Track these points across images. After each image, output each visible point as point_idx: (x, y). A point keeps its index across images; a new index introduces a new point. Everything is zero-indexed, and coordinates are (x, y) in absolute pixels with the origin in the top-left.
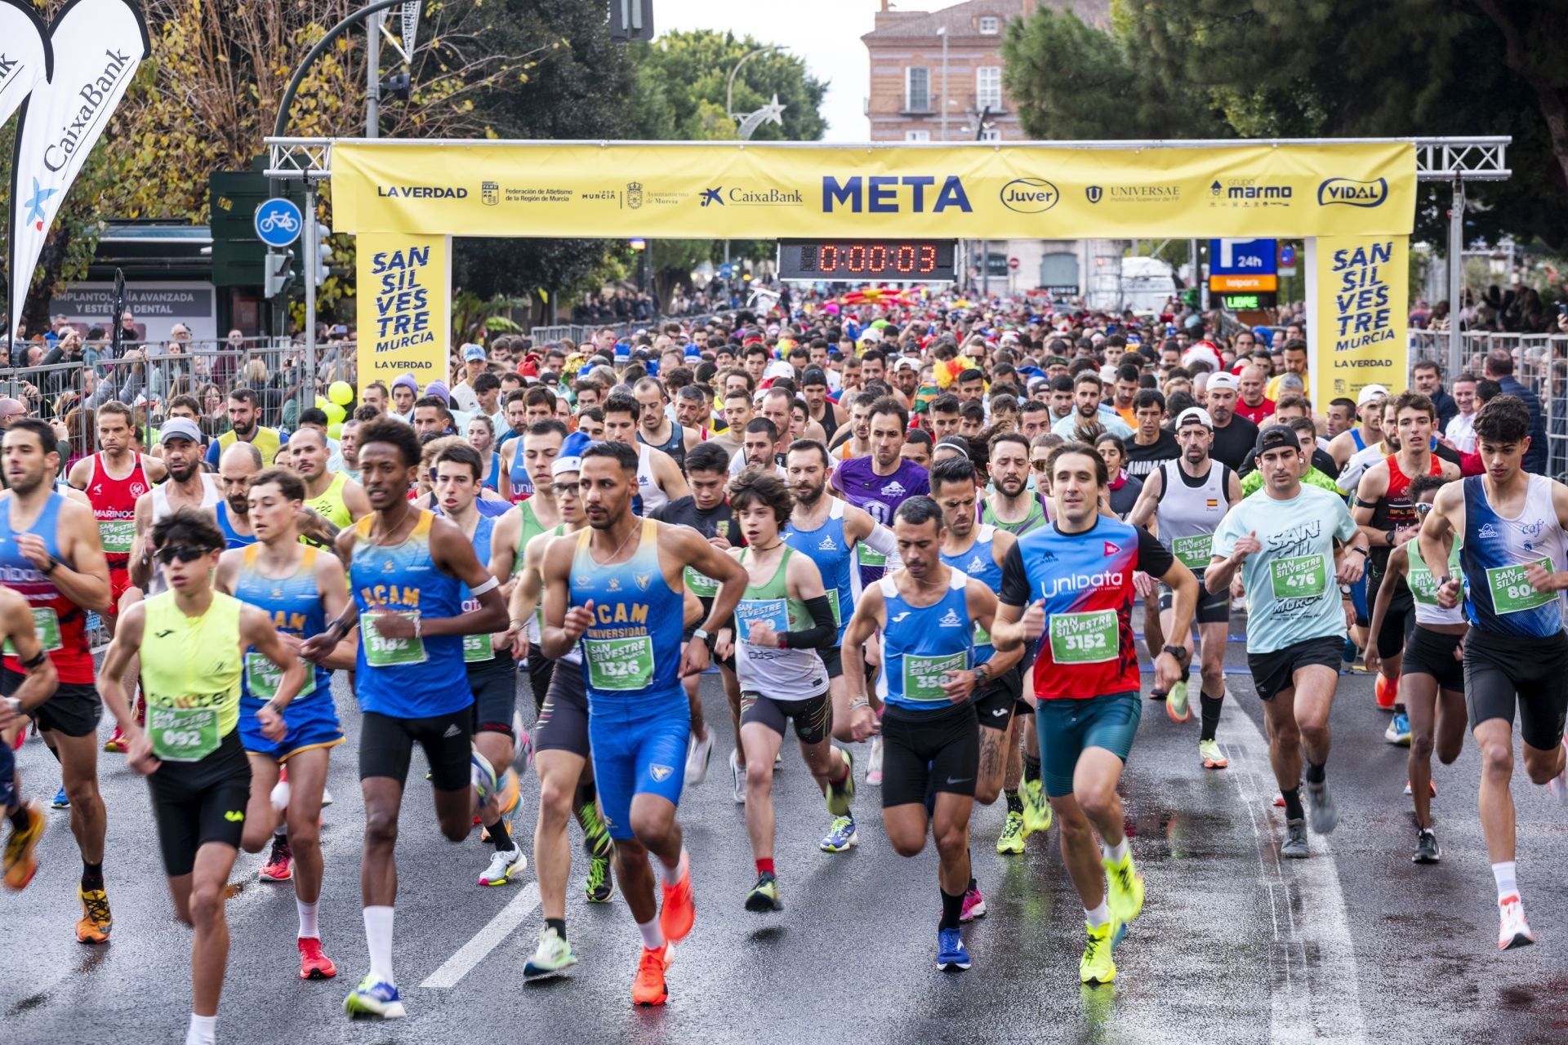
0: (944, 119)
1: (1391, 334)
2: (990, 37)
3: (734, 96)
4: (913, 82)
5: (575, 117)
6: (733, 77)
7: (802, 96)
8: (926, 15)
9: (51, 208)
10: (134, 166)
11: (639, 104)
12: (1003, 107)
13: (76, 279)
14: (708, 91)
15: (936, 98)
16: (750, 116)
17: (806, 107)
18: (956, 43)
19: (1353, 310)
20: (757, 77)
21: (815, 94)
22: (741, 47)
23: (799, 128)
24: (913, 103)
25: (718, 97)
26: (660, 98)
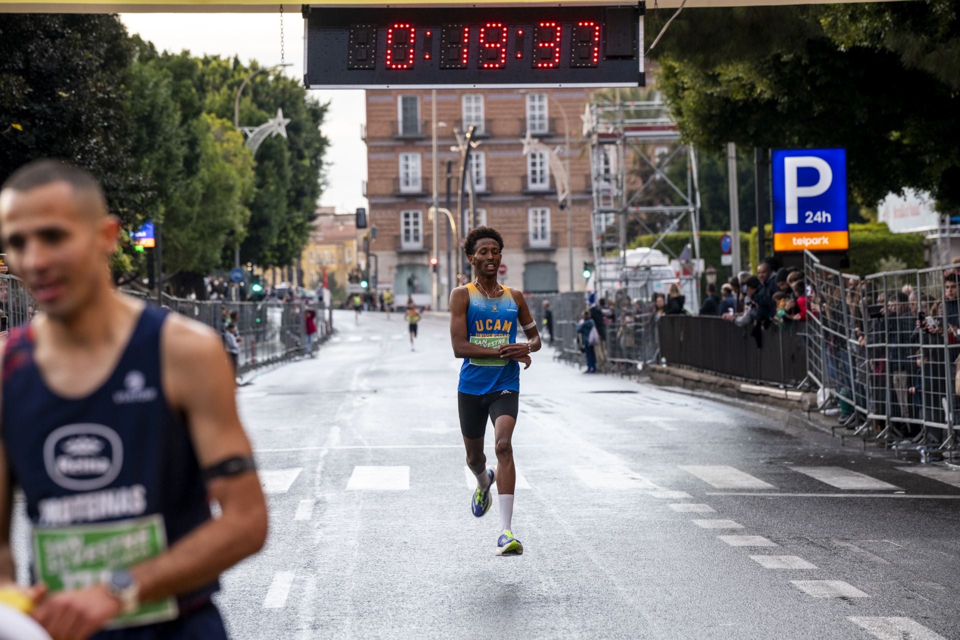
0: (434, 143)
3: (241, 111)
4: (405, 109)
5: (51, 58)
6: (239, 93)
7: (304, 116)
11: (142, 96)
12: (487, 130)
14: (217, 106)
15: (427, 124)
16: (257, 130)
17: (309, 125)
20: (262, 98)
22: (246, 71)
23: (301, 144)
24: (405, 128)
25: (225, 112)
26: (164, 92)
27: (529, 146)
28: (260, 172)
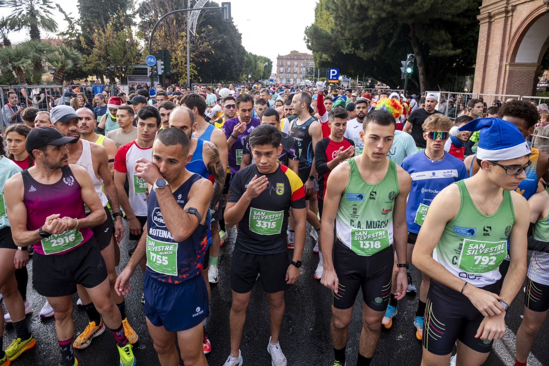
2: (289, 58)
4: (281, 63)
6: (263, 60)
7: (270, 63)
8: (283, 56)
14: (260, 61)
15: (284, 64)
16: (265, 64)
18: (286, 59)
22: (264, 57)
23: (270, 66)
27: (295, 67)
28: (265, 69)
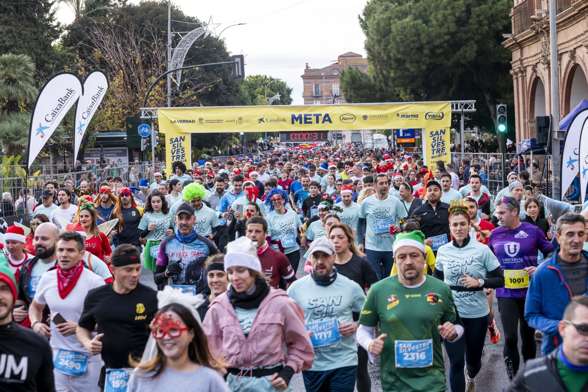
0: (324, 98)
1: (446, 154)
2: (336, 75)
3: (267, 93)
4: (315, 88)
5: (224, 100)
8: (318, 70)
9: (84, 129)
10: (106, 117)
11: (241, 96)
12: (340, 94)
13: (91, 147)
15: (322, 92)
17: (287, 95)
18: (327, 77)
19: (435, 148)
20: (273, 88)
21: (289, 91)
24: (316, 93)
25: (263, 93)
26: (247, 94)
